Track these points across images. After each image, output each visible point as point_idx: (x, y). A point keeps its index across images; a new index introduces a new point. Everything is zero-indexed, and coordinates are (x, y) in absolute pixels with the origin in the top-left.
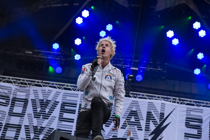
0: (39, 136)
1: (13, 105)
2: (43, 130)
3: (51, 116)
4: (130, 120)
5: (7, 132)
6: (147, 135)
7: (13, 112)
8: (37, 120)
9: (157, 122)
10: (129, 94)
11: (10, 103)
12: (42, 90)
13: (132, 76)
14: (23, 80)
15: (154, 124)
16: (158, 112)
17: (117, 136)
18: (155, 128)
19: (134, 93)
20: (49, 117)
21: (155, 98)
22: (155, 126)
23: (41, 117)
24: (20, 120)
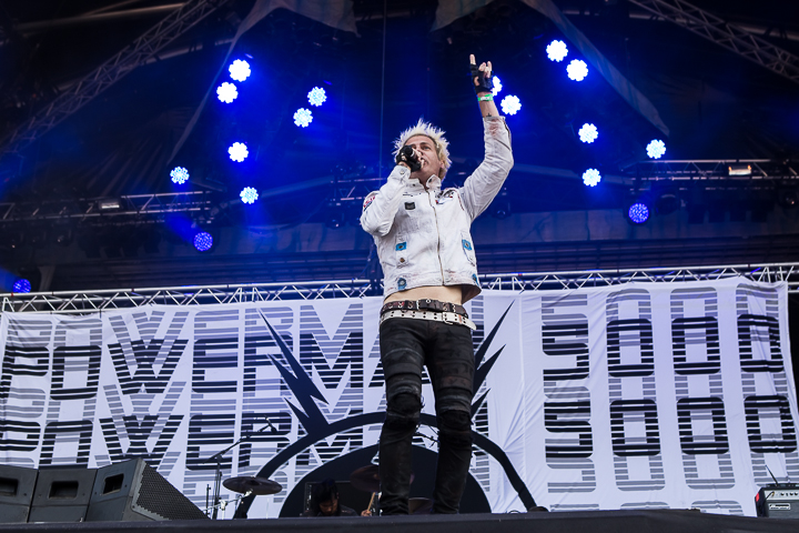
0: (143, 444)
1: (59, 369)
2: (153, 424)
3: (170, 382)
5: (56, 445)
7: (64, 388)
8: (132, 397)
11: (51, 364)
12: (135, 316)
14: (80, 296)
17: (361, 410)
20: (165, 385)
23: (143, 388)
24: (86, 408)
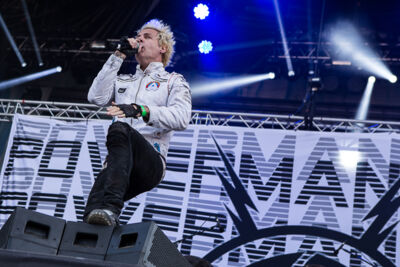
1: (48, 154)
4: (317, 183)
6: (361, 217)
7: (49, 168)
9: (382, 186)
10: (312, 124)
11: (42, 151)
13: (317, 79)
14: (73, 108)
15: (376, 191)
16: (384, 161)
17: (286, 222)
18: (379, 200)
19: (324, 119)
21: (375, 129)
22: (379, 196)
24: (63, 185)
